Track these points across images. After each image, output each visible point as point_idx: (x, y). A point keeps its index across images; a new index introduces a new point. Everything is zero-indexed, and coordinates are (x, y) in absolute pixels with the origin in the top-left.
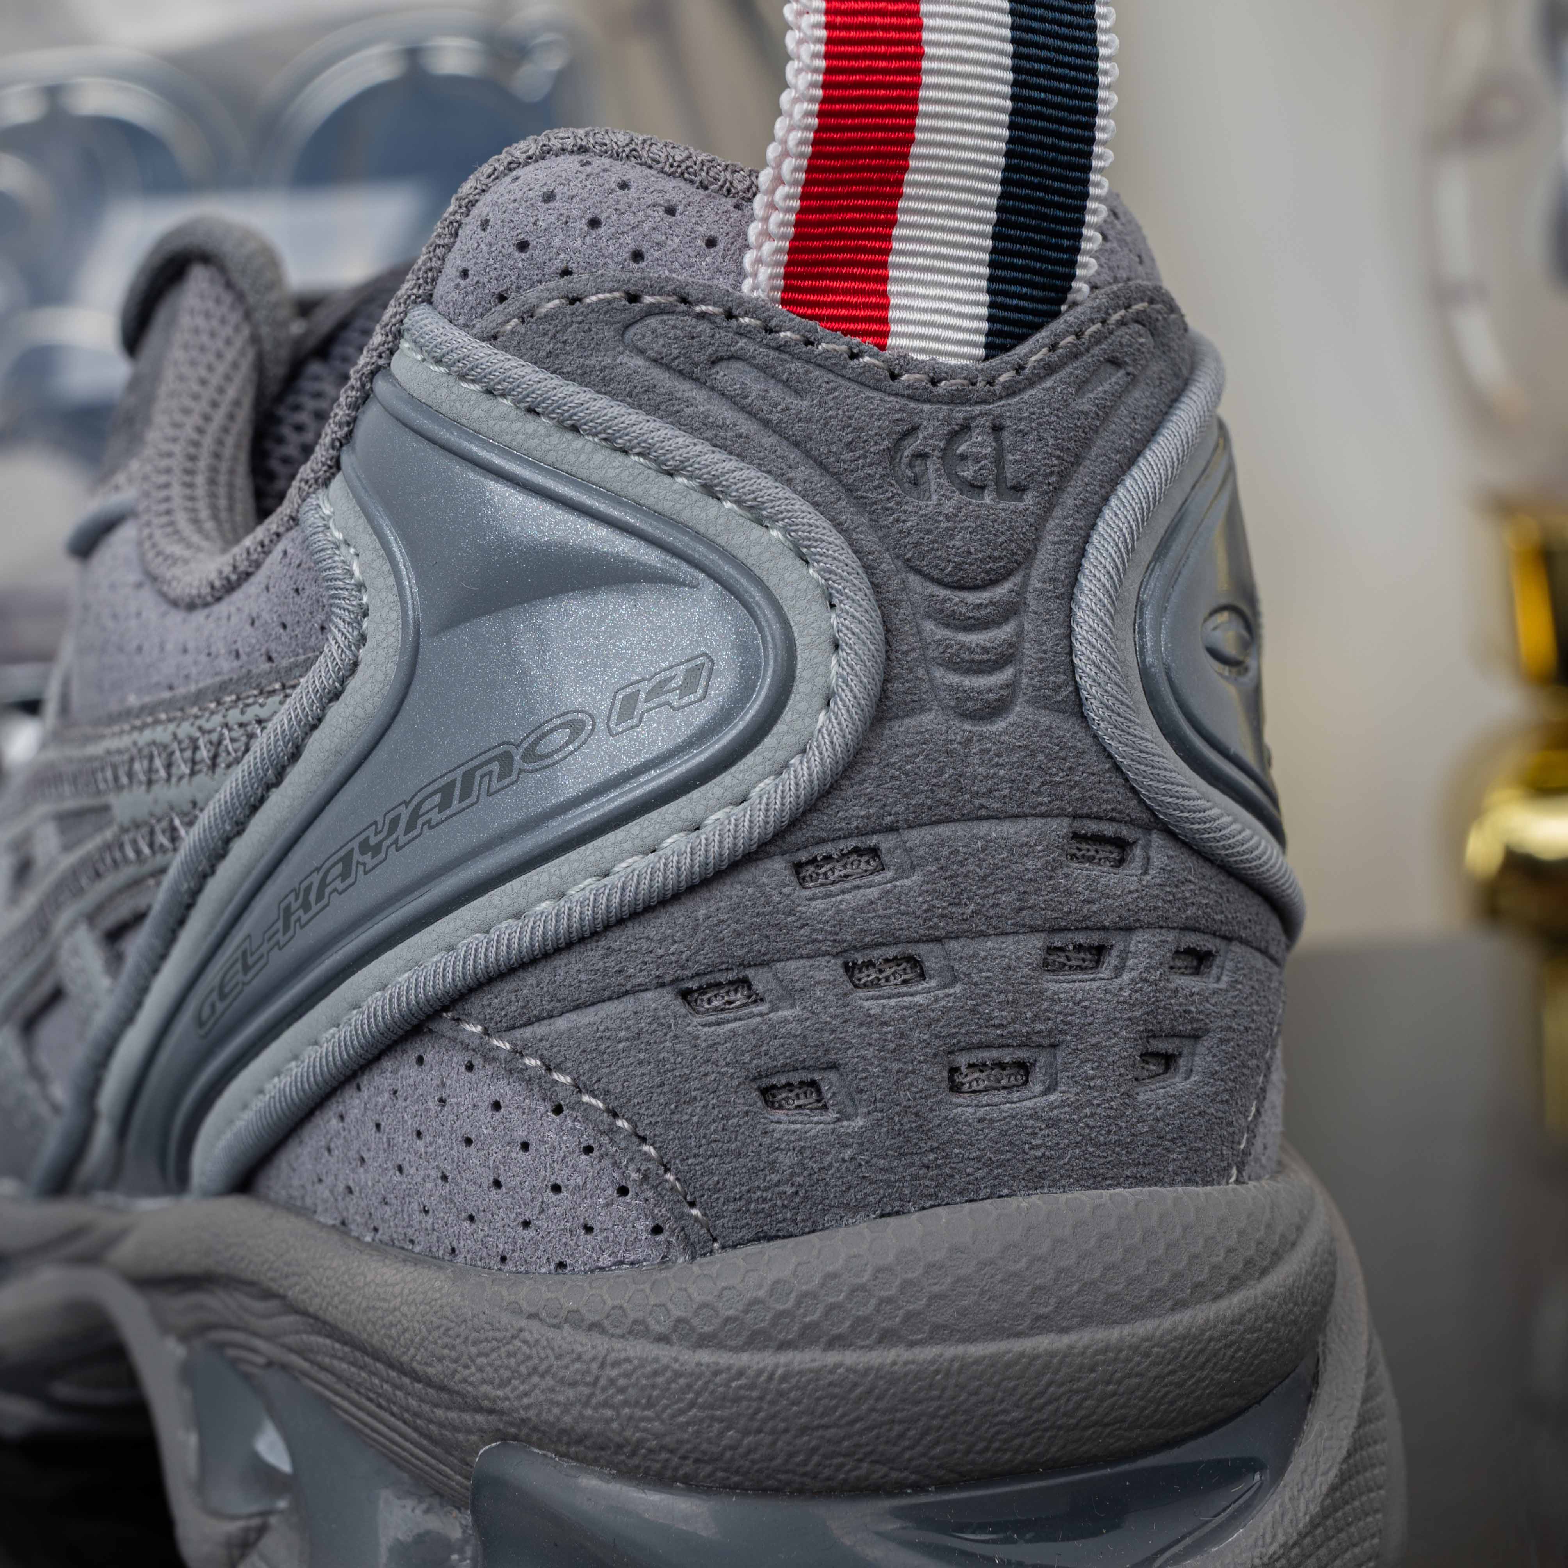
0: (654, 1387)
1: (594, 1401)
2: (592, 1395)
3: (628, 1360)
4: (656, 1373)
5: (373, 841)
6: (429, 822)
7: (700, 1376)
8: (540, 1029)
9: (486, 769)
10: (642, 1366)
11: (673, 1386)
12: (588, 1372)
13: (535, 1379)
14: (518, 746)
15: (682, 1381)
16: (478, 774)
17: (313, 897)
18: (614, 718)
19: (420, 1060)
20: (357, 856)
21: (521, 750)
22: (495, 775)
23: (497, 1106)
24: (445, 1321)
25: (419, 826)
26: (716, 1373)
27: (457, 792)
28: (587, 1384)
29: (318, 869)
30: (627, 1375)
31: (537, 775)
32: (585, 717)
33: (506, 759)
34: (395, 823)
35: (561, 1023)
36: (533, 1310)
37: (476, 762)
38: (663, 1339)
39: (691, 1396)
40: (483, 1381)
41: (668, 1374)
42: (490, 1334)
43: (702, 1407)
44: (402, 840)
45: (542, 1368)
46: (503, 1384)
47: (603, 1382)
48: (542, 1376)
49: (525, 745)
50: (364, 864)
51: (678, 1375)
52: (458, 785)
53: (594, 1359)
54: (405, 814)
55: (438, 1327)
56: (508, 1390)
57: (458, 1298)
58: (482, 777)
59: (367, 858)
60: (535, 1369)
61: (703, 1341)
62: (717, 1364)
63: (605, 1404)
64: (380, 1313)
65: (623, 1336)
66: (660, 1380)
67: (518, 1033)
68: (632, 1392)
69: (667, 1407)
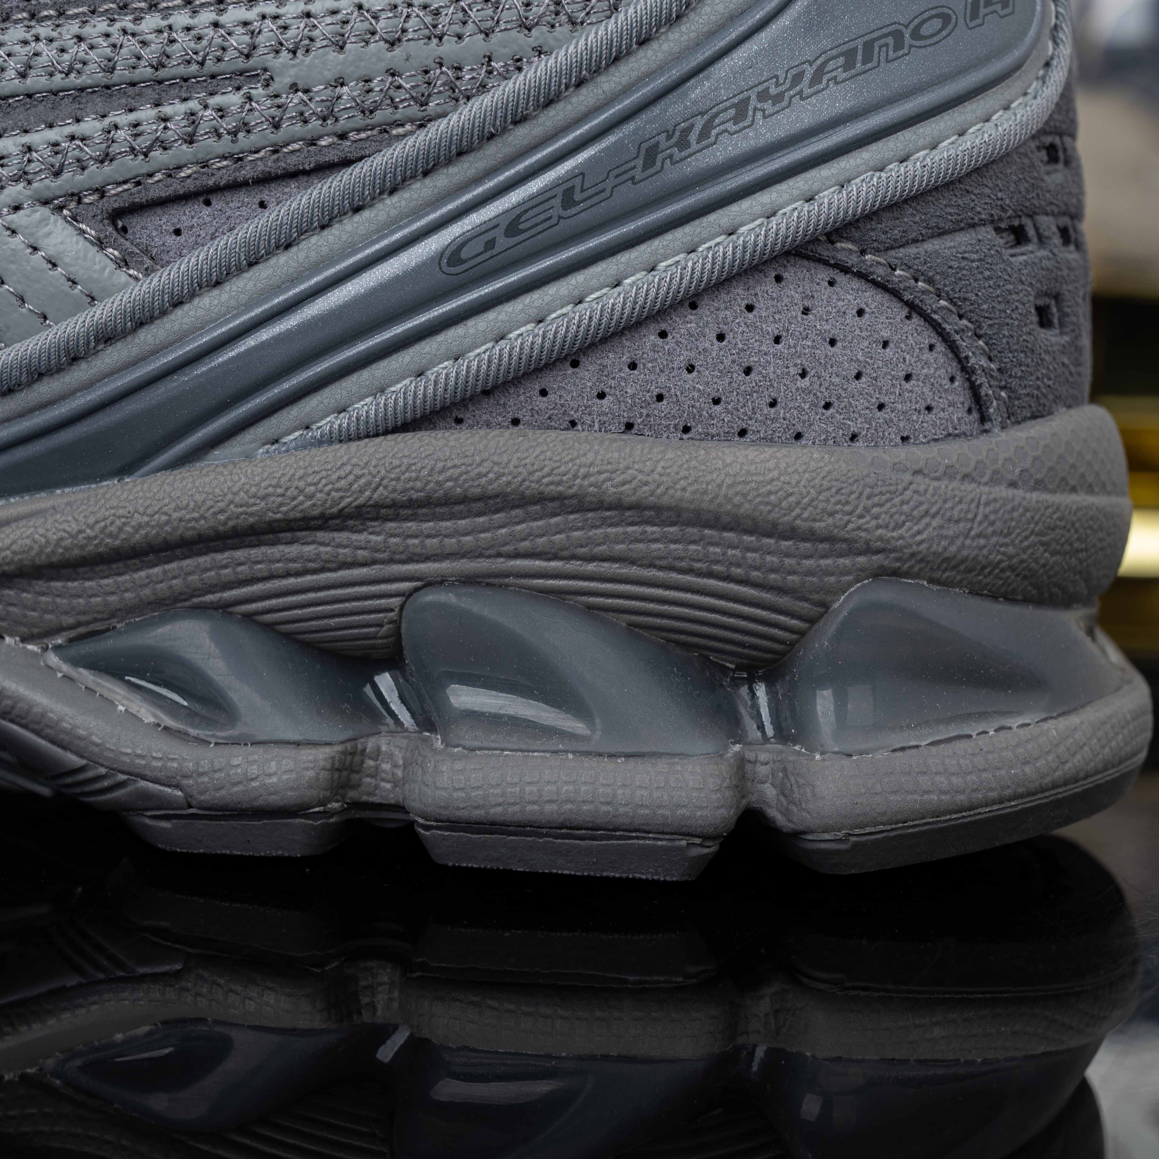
0: (1012, 519)
1: (973, 533)
2: (971, 528)
3: (995, 500)
4: (1013, 509)
5: (773, 91)
6: (835, 78)
7: (1039, 510)
8: (912, 250)
9: (883, 41)
10: (1004, 505)
11: (1024, 518)
12: (968, 511)
13: (927, 520)
14: (906, 27)
15: (1028, 515)
16: (877, 45)
17: (693, 137)
18: (968, 16)
19: (779, 279)
20: (753, 102)
21: (909, 31)
22: (891, 47)
23: (860, 313)
24: (834, 483)
25: (824, 81)
26: (1047, 508)
27: (860, 57)
28: (967, 520)
29: (702, 114)
30: (996, 512)
31: (923, 51)
32: (950, 12)
33: (898, 36)
34: (798, 78)
35: (929, 246)
36: (916, 467)
37: (875, 35)
38: (1013, 484)
39: (1032, 526)
40: (878, 527)
41: (1021, 510)
42: (884, 489)
43: (1037, 535)
44: (807, 91)
45: (934, 509)
46: (898, 526)
47: (979, 518)
48: (933, 517)
49: (912, 26)
50: (763, 111)
51: (1027, 510)
52: (860, 52)
53: (972, 501)
54: (809, 72)
55: (829, 489)
56: (902, 531)
57: (844, 465)
58: (880, 47)
59: (767, 106)
60: (927, 512)
61: (1039, 485)
62: (1047, 501)
63: (979, 535)
64: (753, 485)
65: (986, 484)
66: (1015, 514)
67: (892, 253)
68: (999, 524)
69: (1019, 535)
